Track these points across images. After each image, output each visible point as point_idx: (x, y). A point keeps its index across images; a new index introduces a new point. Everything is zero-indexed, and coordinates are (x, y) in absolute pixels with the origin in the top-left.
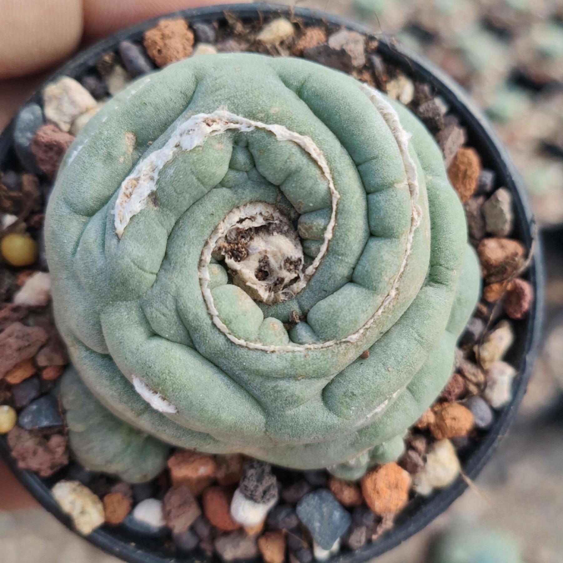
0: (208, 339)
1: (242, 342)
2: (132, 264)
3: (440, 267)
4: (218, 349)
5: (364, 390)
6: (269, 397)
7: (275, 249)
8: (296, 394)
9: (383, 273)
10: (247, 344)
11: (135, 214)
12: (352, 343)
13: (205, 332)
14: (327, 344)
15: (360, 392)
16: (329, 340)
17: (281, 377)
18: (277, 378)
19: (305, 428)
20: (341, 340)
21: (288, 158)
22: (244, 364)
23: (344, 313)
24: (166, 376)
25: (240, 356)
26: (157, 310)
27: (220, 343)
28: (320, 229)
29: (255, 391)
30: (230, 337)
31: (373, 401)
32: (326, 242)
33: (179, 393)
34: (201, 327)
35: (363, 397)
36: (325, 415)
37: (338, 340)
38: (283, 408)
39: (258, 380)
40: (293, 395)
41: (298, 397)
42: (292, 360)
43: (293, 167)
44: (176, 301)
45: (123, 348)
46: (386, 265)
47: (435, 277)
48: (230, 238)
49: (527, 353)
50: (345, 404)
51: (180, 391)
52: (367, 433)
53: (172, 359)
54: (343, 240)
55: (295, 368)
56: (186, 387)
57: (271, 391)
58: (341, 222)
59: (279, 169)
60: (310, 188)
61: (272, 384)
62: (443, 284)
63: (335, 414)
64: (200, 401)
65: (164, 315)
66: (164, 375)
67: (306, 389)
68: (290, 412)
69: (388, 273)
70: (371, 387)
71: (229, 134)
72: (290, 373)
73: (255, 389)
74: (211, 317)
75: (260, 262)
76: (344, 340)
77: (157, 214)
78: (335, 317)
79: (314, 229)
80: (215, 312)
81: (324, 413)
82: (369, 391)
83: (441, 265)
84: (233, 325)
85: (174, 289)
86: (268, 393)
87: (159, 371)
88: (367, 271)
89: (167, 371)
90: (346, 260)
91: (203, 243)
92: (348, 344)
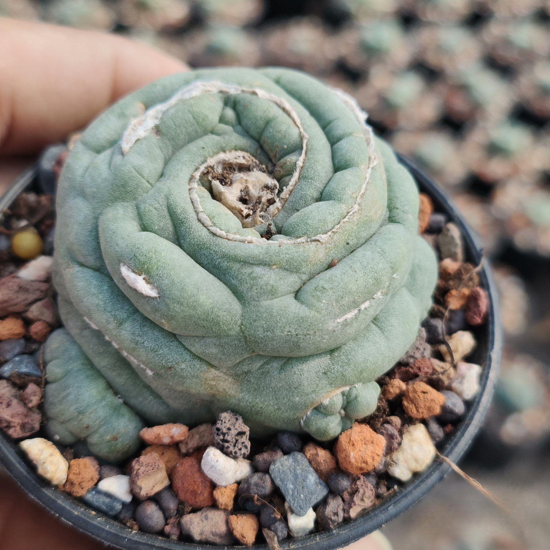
0: (192, 230)
1: (223, 233)
2: (133, 170)
3: (397, 211)
4: (201, 240)
5: (333, 285)
6: (245, 285)
7: (255, 180)
8: (270, 282)
9: (347, 188)
10: (227, 235)
11: (140, 138)
12: (322, 243)
13: (191, 223)
14: (299, 240)
15: (330, 286)
16: (300, 237)
17: (256, 263)
18: (253, 264)
19: (278, 319)
20: (311, 238)
21: (267, 109)
22: (224, 251)
23: (313, 214)
24: (152, 255)
25: (221, 245)
26: (150, 205)
27: (203, 234)
28: (293, 162)
29: (233, 281)
30: (213, 229)
31: (342, 297)
32: (298, 170)
33: (162, 272)
34: (187, 219)
35: (332, 291)
36: (298, 308)
37: (309, 238)
38: (258, 297)
39: (236, 266)
40: (267, 284)
41: (273, 287)
42: (267, 248)
43: (271, 115)
44: (167, 198)
45: (116, 236)
46: (349, 183)
47: (393, 218)
48: (217, 171)
49: (491, 351)
50: (316, 297)
51: (164, 270)
52: (340, 360)
53: (159, 243)
54: (312, 168)
55: (270, 254)
56: (170, 266)
57: (247, 278)
58: (310, 156)
59: (259, 117)
60: (285, 132)
61: (247, 270)
62: (401, 223)
63: (307, 307)
64: (181, 281)
65: (156, 209)
66: (151, 253)
67: (279, 280)
68: (265, 303)
69: (351, 189)
70: (340, 283)
71: (221, 95)
72: (265, 259)
73: (233, 278)
74: (197, 213)
75: (241, 191)
76: (314, 238)
77: (158, 141)
78: (306, 218)
79: (288, 163)
80: (201, 209)
81: (296, 306)
82: (338, 286)
83: (397, 209)
84: (215, 219)
85: (166, 190)
86: (245, 280)
87: (146, 251)
88: (333, 188)
89: (153, 250)
90: (315, 184)
91: (194, 168)
92: (318, 243)
